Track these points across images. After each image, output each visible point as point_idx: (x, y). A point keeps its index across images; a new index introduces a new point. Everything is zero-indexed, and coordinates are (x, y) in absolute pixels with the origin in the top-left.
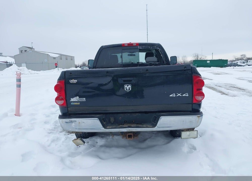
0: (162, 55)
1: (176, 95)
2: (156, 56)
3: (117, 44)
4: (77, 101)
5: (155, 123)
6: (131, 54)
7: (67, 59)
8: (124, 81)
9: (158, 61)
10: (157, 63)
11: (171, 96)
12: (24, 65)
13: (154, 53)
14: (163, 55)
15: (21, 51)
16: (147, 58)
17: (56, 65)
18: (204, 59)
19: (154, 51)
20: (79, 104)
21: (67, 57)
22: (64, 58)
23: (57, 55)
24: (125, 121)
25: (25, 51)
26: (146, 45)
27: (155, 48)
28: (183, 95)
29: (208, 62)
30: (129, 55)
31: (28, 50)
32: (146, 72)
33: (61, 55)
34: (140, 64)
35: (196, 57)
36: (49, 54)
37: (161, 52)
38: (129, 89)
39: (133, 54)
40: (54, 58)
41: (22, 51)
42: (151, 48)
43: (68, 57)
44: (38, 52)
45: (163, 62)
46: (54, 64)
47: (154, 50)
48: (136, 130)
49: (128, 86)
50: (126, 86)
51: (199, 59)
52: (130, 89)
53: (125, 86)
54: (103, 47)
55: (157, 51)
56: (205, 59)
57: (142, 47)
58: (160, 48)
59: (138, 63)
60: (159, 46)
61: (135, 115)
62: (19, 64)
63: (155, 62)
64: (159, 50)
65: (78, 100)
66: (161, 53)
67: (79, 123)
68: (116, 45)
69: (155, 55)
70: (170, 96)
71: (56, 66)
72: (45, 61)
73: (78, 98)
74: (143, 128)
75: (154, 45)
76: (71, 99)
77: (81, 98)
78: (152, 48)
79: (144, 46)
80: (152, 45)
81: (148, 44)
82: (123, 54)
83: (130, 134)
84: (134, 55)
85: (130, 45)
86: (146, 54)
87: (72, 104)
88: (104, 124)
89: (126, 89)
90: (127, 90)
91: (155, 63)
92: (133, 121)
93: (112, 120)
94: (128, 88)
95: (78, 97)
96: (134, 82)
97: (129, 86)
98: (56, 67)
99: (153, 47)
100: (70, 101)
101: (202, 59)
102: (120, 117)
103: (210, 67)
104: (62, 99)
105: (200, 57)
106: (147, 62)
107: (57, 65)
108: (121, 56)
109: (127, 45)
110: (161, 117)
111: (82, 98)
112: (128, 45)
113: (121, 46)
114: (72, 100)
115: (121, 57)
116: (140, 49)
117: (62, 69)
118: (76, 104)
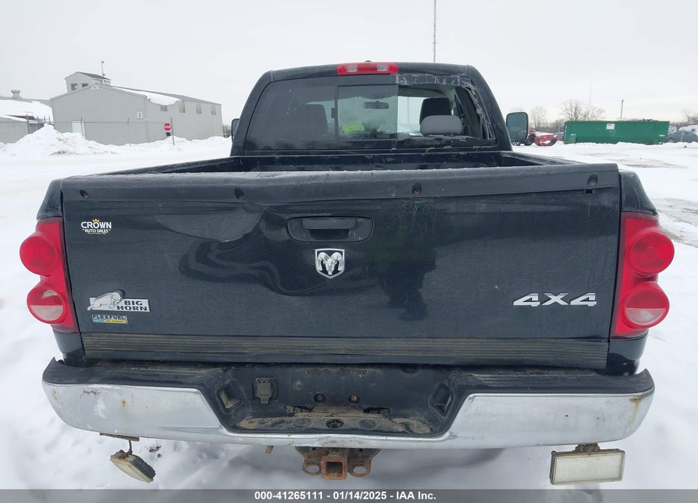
0: (479, 111)
1: (543, 299)
2: (460, 112)
3: (319, 67)
4: (116, 309)
5: (444, 416)
6: (375, 101)
7: (199, 112)
8: (314, 232)
9: (465, 132)
10: (463, 138)
11: (519, 302)
12: (77, 126)
13: (450, 100)
14: (484, 111)
15: (73, 86)
16: (427, 119)
17: (166, 129)
18: (594, 119)
19: (452, 95)
20: (125, 322)
21: (199, 105)
22: (190, 108)
23: (173, 100)
24: (317, 395)
25: (84, 85)
26: (425, 73)
27: (456, 82)
28: (573, 303)
29: (611, 127)
30: (368, 105)
31: (92, 81)
32: (412, 196)
33: (184, 99)
34: (400, 139)
35: (574, 110)
36: (149, 95)
37: (479, 99)
38: (337, 266)
39: (380, 101)
40: (164, 108)
41: (76, 84)
42: (441, 81)
43: (202, 105)
44: (117, 91)
45: (484, 136)
46: (162, 126)
47: (454, 90)
48: (360, 442)
49: (330, 253)
50: (323, 255)
51: (580, 118)
52: (341, 268)
53: (319, 253)
54: (272, 76)
55: (462, 92)
56: (599, 119)
57: (409, 79)
58: (474, 84)
59: (394, 135)
60: (473, 76)
61: (357, 375)
62: (62, 125)
63: (455, 134)
64: (470, 89)
65: (118, 307)
66: (476, 101)
67: (124, 402)
68: (316, 71)
69: (454, 105)
70: (516, 303)
71: (168, 131)
72: (138, 117)
73: (119, 298)
74: (389, 438)
75: (454, 73)
76: (92, 300)
77: (131, 300)
78: (444, 83)
79: (415, 75)
80: (446, 71)
81: (431, 69)
82: (340, 101)
83: (334, 458)
84: (386, 106)
85: (367, 69)
86: (425, 102)
87: (96, 320)
88: (228, 411)
89: (324, 266)
90: (324, 271)
91: (454, 138)
92: (350, 399)
93: (264, 391)
94: (330, 264)
95: (117, 295)
96: (356, 236)
97: (336, 255)
98: (168, 134)
99: (449, 81)
100: (89, 309)
101: (590, 118)
102: (298, 381)
103: (615, 142)
104: (54, 301)
105: (583, 111)
106: (425, 135)
107: (169, 129)
108: (332, 109)
109: (355, 71)
110: (471, 396)
111: (135, 300)
112: (358, 69)
113: (335, 72)
114: (96, 304)
115: (334, 113)
116: (400, 86)
117: (185, 139)
118: (112, 320)
